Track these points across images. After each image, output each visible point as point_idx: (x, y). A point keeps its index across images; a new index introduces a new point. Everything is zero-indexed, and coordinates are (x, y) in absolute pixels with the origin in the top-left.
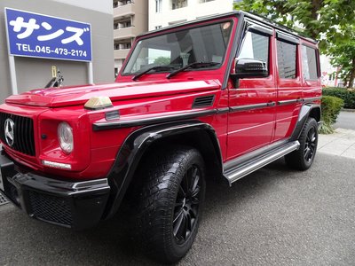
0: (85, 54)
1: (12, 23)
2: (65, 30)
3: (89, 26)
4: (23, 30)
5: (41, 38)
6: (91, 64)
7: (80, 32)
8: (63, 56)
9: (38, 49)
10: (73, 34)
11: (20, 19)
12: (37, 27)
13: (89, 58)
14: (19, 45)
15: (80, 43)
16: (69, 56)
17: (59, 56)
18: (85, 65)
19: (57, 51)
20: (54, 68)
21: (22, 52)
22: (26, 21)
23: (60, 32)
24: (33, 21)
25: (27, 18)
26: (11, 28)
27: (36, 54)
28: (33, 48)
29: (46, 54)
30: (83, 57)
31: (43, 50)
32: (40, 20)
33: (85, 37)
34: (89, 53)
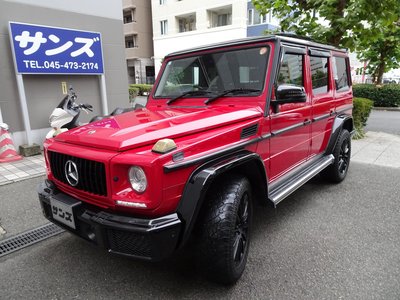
0: (96, 67)
1: (17, 38)
2: (74, 42)
3: (98, 35)
4: (30, 45)
5: (49, 53)
6: (103, 77)
7: (89, 42)
8: (73, 70)
9: (48, 65)
10: (82, 45)
11: (26, 34)
12: (44, 40)
13: (101, 70)
14: (26, 62)
15: (91, 54)
16: (80, 70)
17: (69, 70)
18: (97, 79)
19: (66, 66)
20: (64, 84)
21: (30, 69)
22: (32, 35)
23: (69, 44)
24: (39, 34)
25: (33, 31)
26: (17, 43)
27: (45, 70)
28: (41, 64)
29: (55, 70)
30: (94, 70)
31: (52, 65)
32: (46, 32)
33: (96, 47)
34: (100, 65)
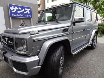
0: (30, 16)
1: (11, 8)
2: (25, 9)
3: (31, 8)
4: (14, 10)
5: (18, 12)
6: (32, 19)
7: (29, 10)
9: (18, 15)
10: (27, 10)
11: (13, 7)
12: (17, 9)
14: (13, 14)
15: (29, 13)
16: (26, 17)
17: (23, 17)
18: (30, 19)
19: (23, 16)
20: (22, 20)
21: (13, 16)
23: (23, 10)
24: (16, 7)
26: (10, 9)
28: (16, 15)
29: (20, 17)
31: (19, 15)
32: (18, 7)
